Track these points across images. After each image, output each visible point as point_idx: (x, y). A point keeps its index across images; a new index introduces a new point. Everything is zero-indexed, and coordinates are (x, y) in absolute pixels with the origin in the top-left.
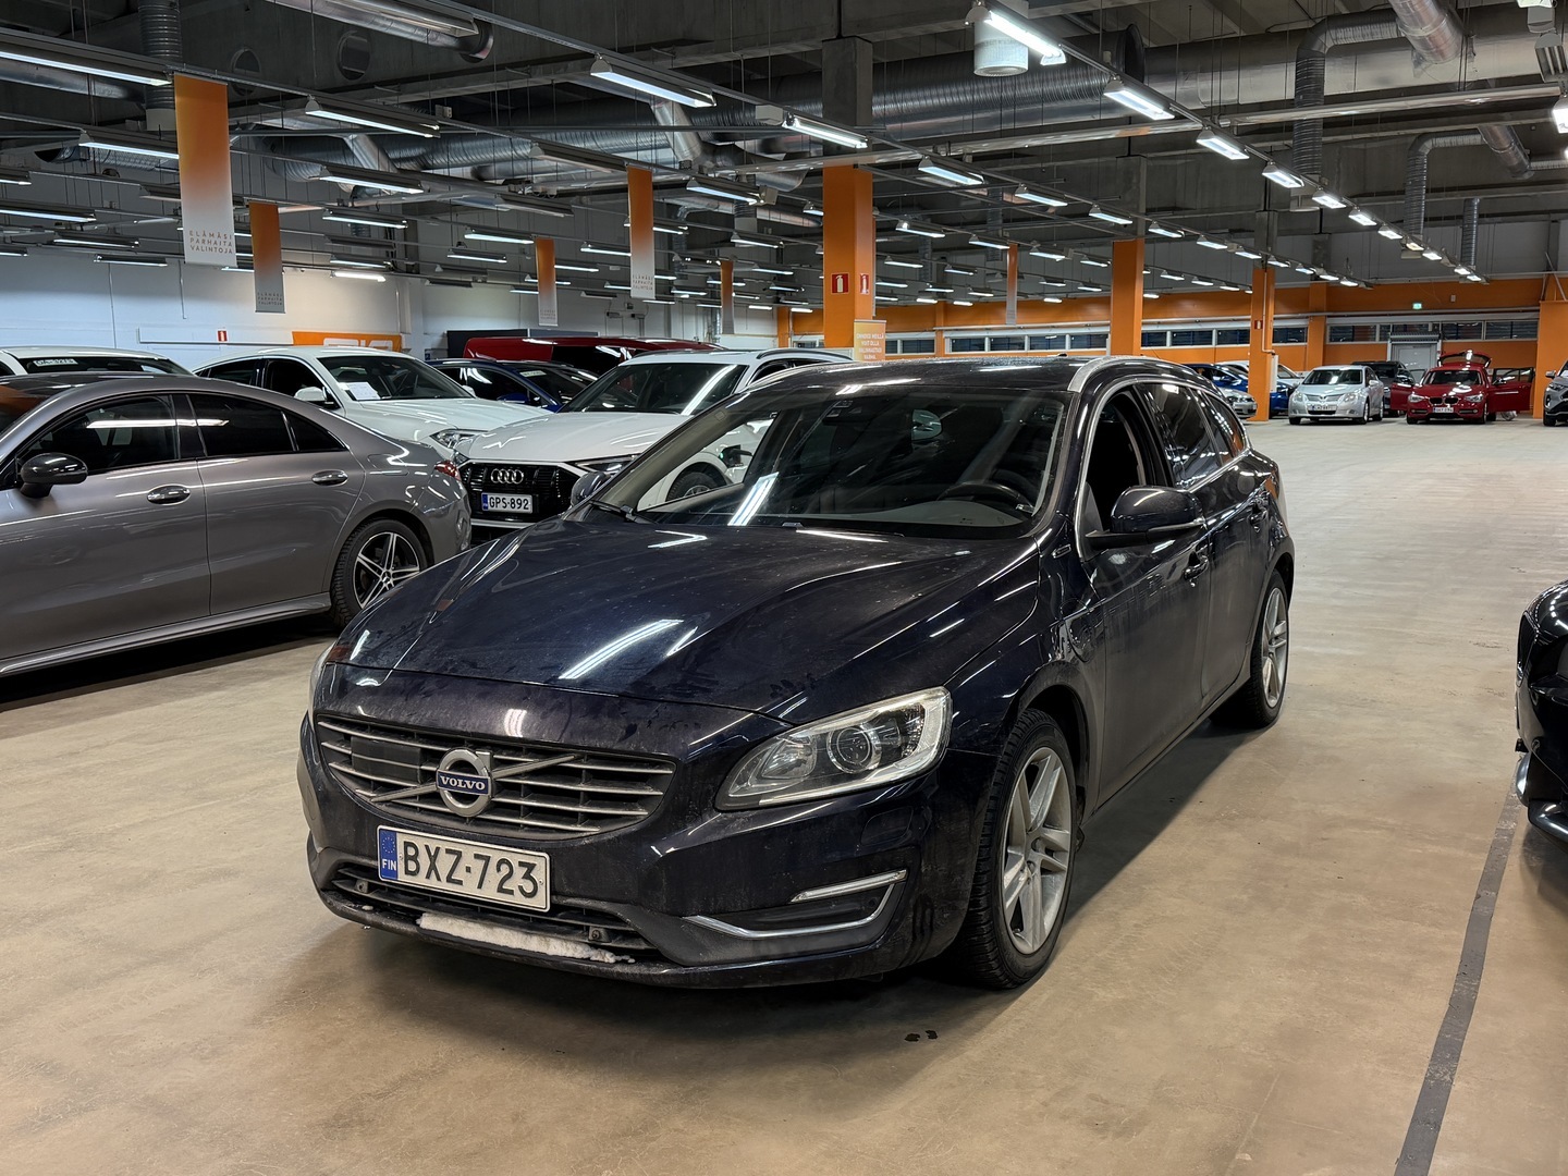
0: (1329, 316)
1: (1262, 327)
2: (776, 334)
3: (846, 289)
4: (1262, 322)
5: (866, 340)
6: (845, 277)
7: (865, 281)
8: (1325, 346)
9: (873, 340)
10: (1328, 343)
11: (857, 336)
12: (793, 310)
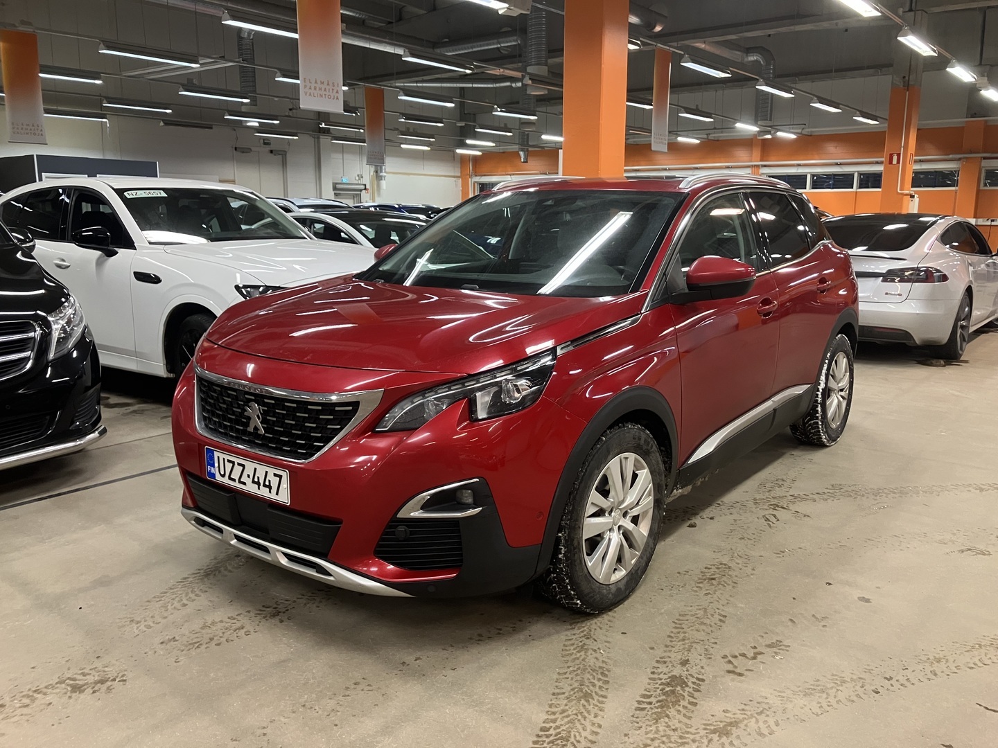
0: (985, 158)
1: (898, 162)
2: (459, 175)
4: (899, 155)
8: (978, 191)
10: (982, 187)
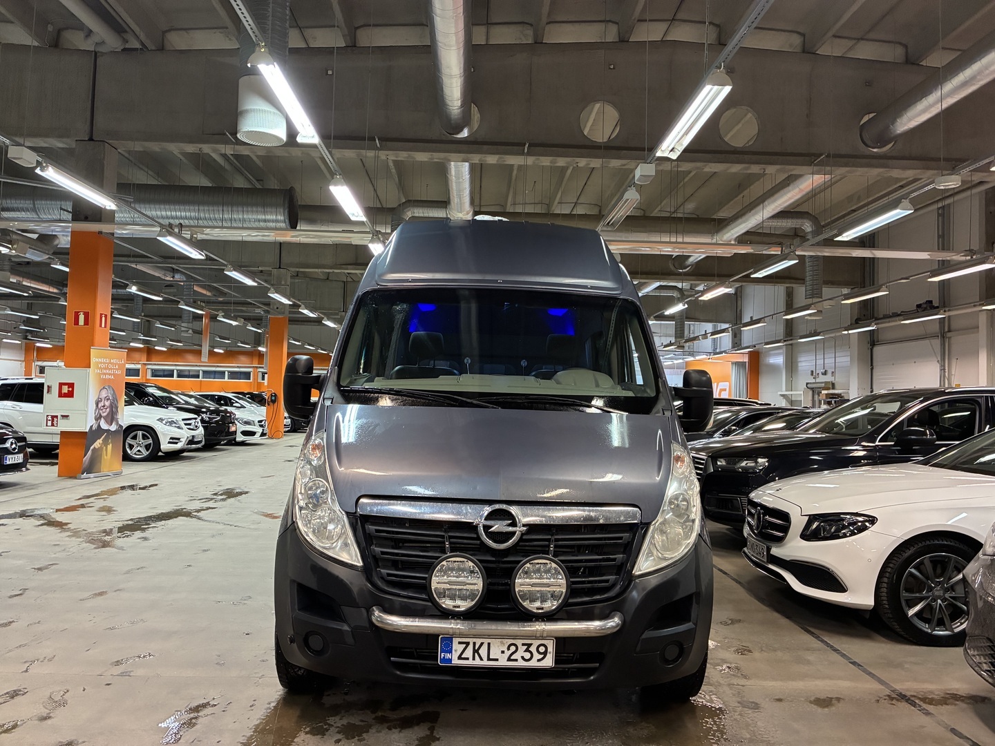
2: (23, 359)
3: (86, 322)
5: (104, 363)
6: (87, 315)
7: (103, 319)
9: (112, 363)
11: (93, 360)
12: (38, 345)
